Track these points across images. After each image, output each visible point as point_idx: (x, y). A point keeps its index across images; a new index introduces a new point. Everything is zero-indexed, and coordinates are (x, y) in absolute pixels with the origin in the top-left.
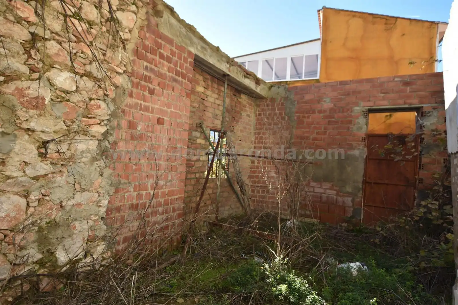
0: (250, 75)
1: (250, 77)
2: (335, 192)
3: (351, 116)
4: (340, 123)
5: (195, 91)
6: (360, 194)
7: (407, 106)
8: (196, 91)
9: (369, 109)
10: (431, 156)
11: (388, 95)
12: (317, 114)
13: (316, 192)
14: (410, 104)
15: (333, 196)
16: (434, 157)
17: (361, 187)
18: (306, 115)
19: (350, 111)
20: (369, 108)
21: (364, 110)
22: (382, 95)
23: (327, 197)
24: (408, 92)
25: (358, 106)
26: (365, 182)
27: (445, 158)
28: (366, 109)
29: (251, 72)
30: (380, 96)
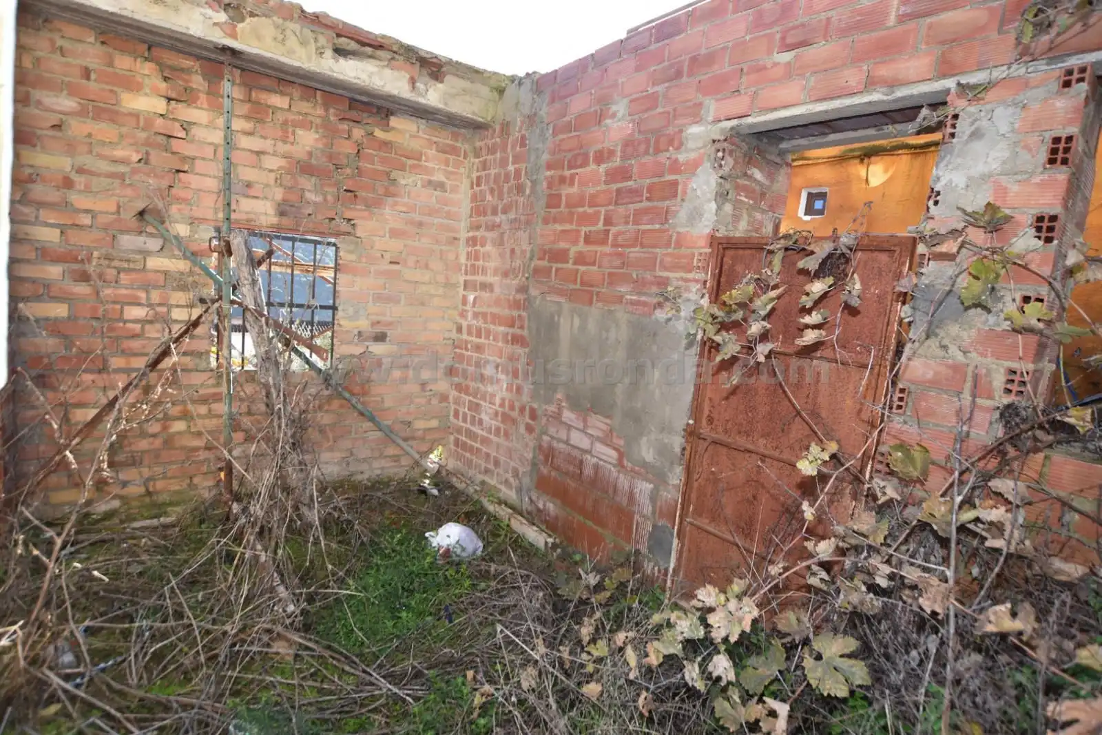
0: (380, 47)
1: (379, 53)
2: (614, 454)
3: (675, 167)
4: (646, 195)
5: (117, 113)
6: (676, 476)
7: (876, 97)
8: (122, 110)
9: (732, 128)
10: (945, 347)
11: (809, 53)
12: (593, 166)
13: (572, 442)
14: (892, 84)
15: (609, 466)
16: (960, 357)
17: (678, 450)
18: (567, 173)
19: (676, 143)
20: (734, 122)
21: (717, 137)
22: (787, 57)
23: (597, 468)
24: (892, 20)
25: (698, 120)
26: (691, 433)
27: (1014, 365)
28: (722, 130)
29: (384, 37)
30: (776, 64)
